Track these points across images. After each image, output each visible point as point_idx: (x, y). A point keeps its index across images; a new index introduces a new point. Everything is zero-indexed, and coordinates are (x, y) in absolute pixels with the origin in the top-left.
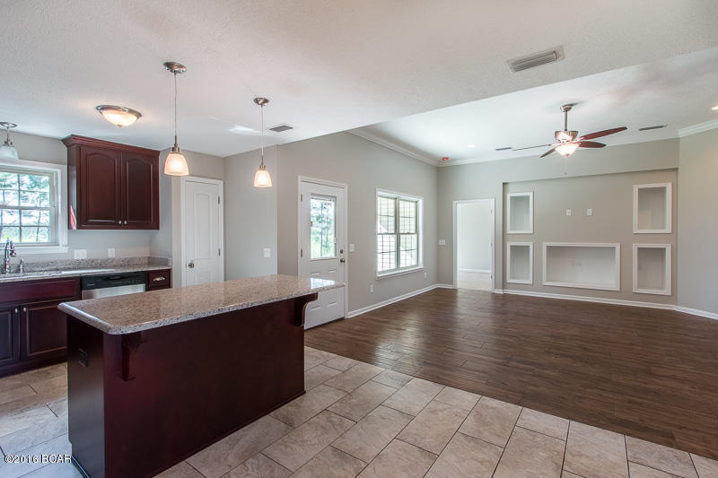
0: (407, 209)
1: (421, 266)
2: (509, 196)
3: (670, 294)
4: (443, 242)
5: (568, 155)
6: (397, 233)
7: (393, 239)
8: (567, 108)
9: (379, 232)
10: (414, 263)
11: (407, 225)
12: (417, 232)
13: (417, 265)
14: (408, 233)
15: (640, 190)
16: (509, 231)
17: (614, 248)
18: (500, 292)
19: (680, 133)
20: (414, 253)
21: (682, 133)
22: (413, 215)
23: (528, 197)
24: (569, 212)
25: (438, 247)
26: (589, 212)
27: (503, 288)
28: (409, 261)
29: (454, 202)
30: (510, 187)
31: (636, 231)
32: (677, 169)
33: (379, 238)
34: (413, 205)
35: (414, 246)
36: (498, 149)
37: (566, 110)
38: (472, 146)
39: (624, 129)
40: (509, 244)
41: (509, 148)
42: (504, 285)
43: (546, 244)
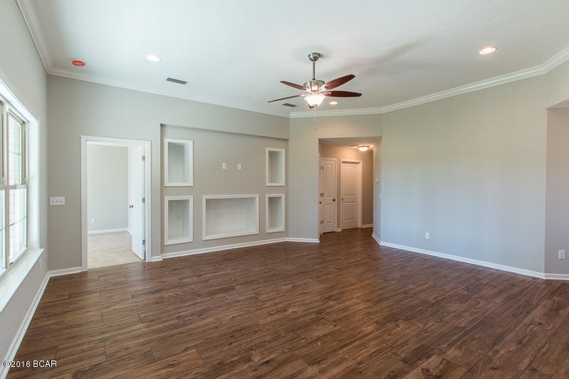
2: (166, 141)
3: (284, 230)
8: (316, 57)
12: (25, 183)
13: (28, 247)
15: (270, 153)
16: (167, 184)
17: (255, 198)
18: (158, 258)
19: (291, 115)
24: (224, 166)
26: (239, 166)
27: (162, 254)
29: (84, 137)
30: (168, 131)
31: (268, 184)
32: (286, 140)
36: (169, 79)
37: (315, 59)
38: (153, 58)
39: (359, 95)
40: (167, 199)
41: (184, 83)
42: (163, 248)
43: (205, 197)
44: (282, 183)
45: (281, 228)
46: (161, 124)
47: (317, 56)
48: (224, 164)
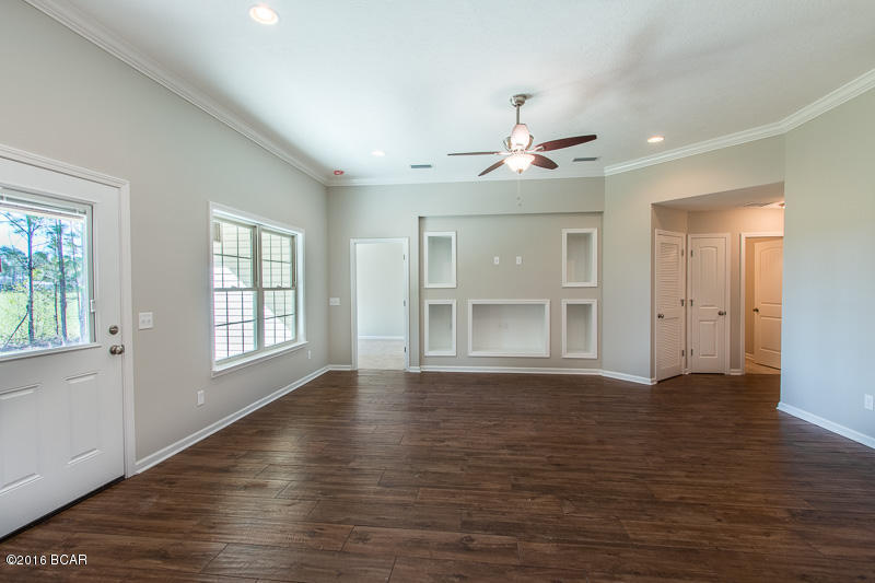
0: (275, 248)
1: (302, 341)
2: (426, 235)
3: (596, 357)
4: (335, 301)
5: (520, 171)
6: (258, 287)
7: (250, 297)
8: (521, 100)
9: (217, 285)
10: (290, 335)
11: (276, 273)
12: (294, 285)
13: (296, 340)
14: (279, 288)
15: (570, 236)
16: (427, 285)
17: (543, 305)
18: (416, 369)
19: (606, 171)
20: (290, 320)
21: (609, 171)
22: (287, 258)
23: (450, 239)
24: (497, 260)
25: (329, 309)
26: (519, 260)
27: (420, 365)
28: (279, 334)
29: (352, 241)
30: (428, 224)
31: (565, 284)
32: (601, 213)
33: (219, 298)
34: (287, 241)
35: (290, 309)
36: (413, 167)
37: (519, 104)
38: (380, 154)
39: (593, 137)
40: (427, 303)
41: (429, 166)
42: (422, 360)
43: (471, 302)
44: (594, 283)
45: (592, 354)
46: (420, 218)
47: (520, 98)
48: (497, 258)
